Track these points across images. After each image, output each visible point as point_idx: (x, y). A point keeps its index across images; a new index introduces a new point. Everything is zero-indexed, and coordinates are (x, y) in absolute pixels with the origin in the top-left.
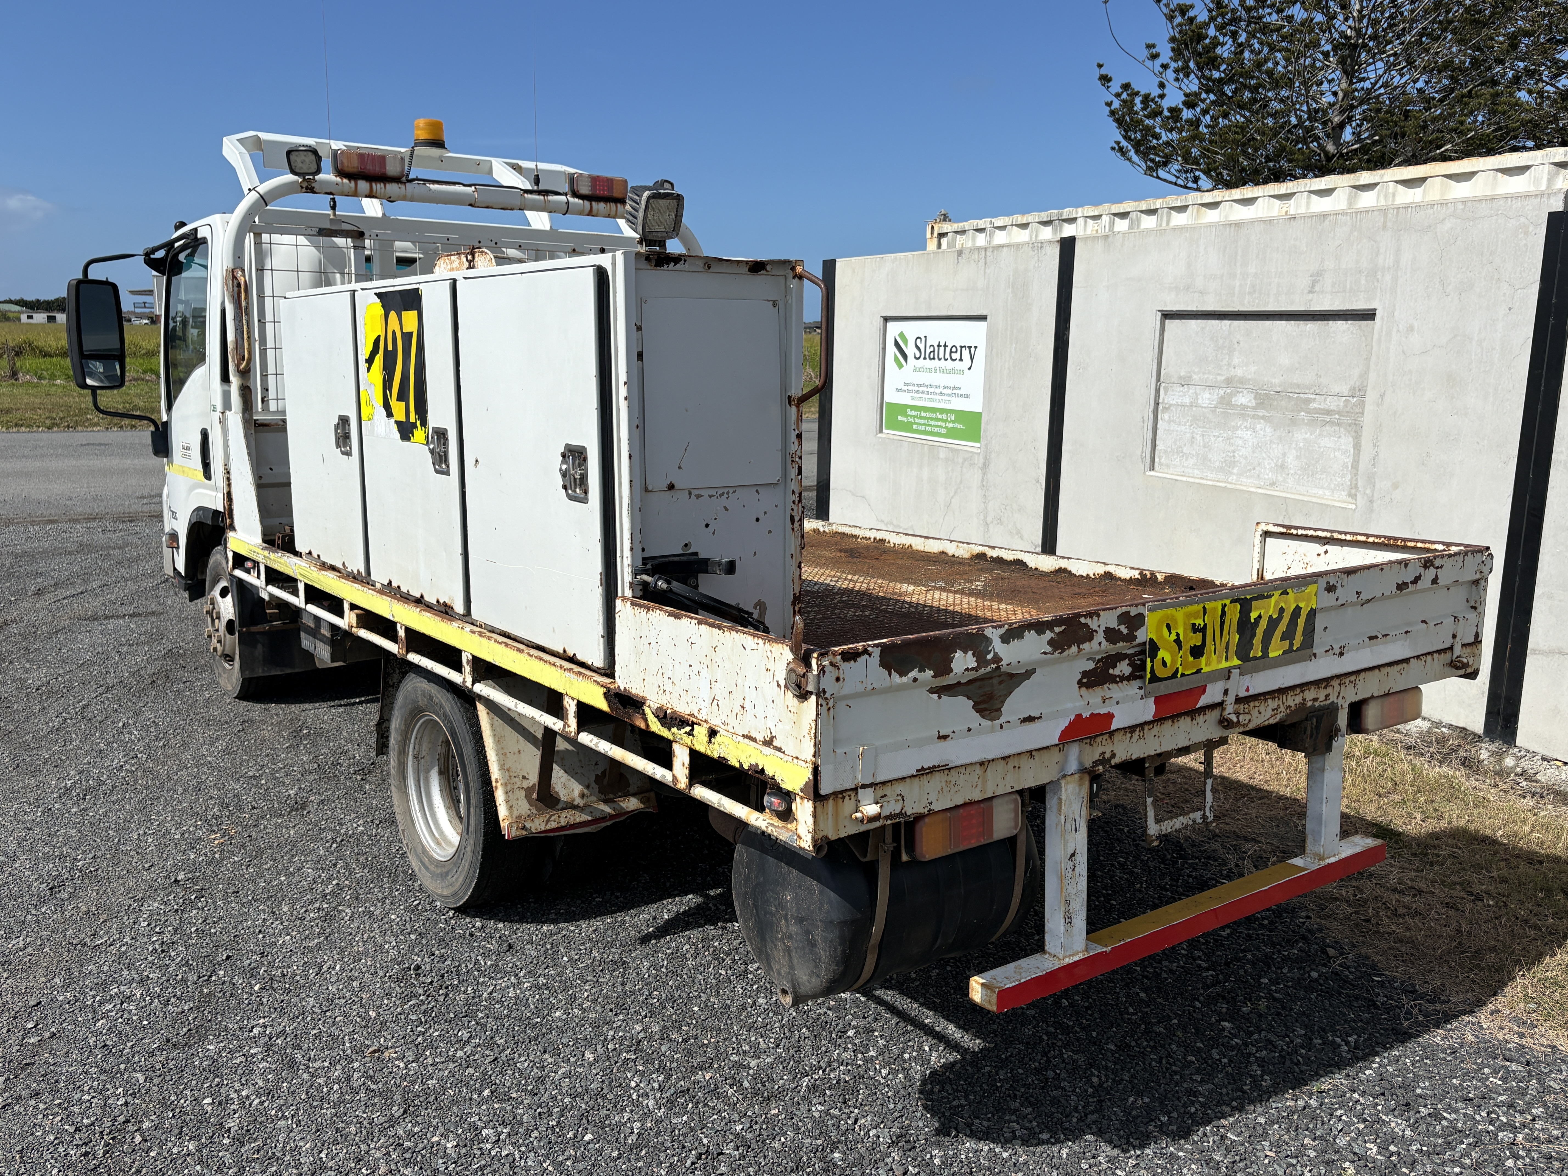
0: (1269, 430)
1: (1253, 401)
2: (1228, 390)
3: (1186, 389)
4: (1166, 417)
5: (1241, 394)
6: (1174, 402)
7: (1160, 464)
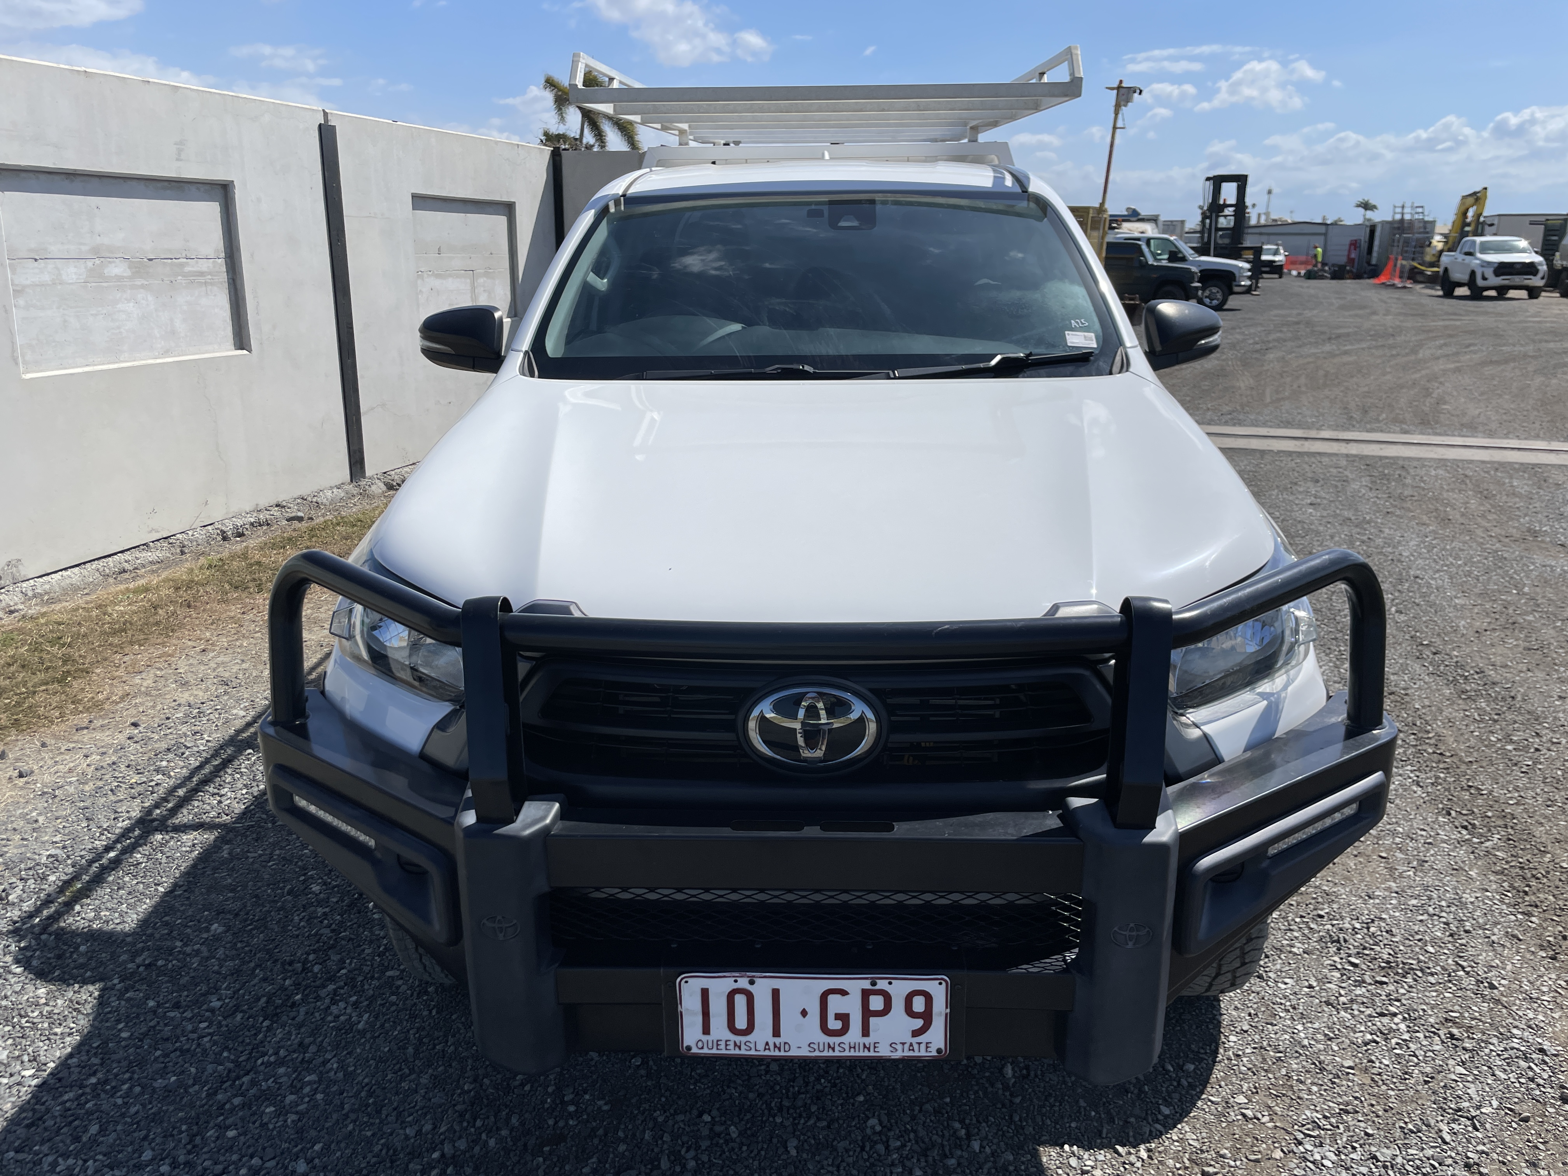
0: (150, 298)
1: (128, 270)
2: (97, 261)
3: (43, 265)
4: (21, 302)
5: (113, 265)
6: (28, 282)
7: (25, 362)
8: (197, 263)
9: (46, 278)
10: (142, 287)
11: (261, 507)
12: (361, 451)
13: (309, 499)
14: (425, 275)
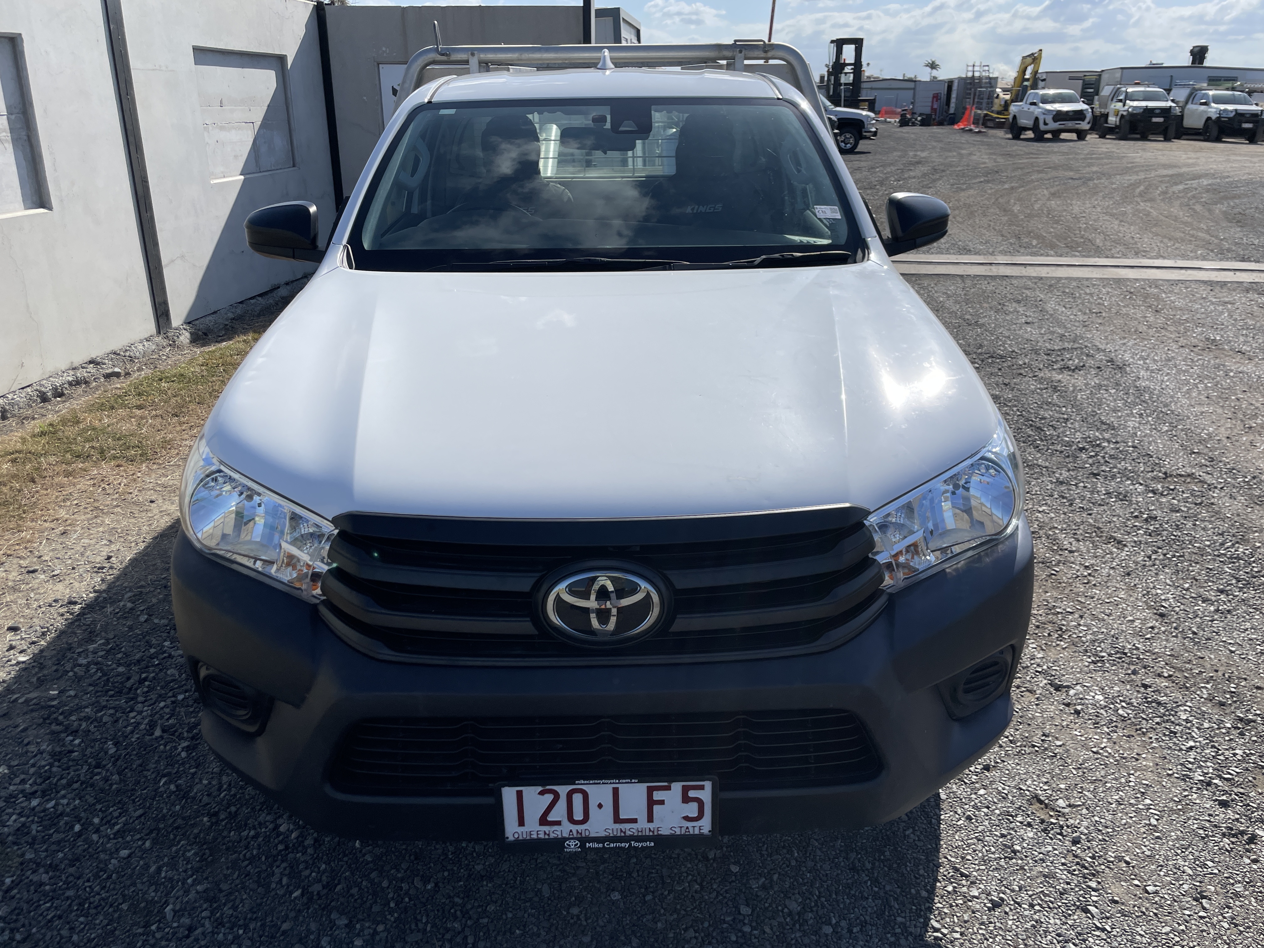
11: (76, 364)
12: (165, 303)
13: (122, 353)
14: (210, 128)
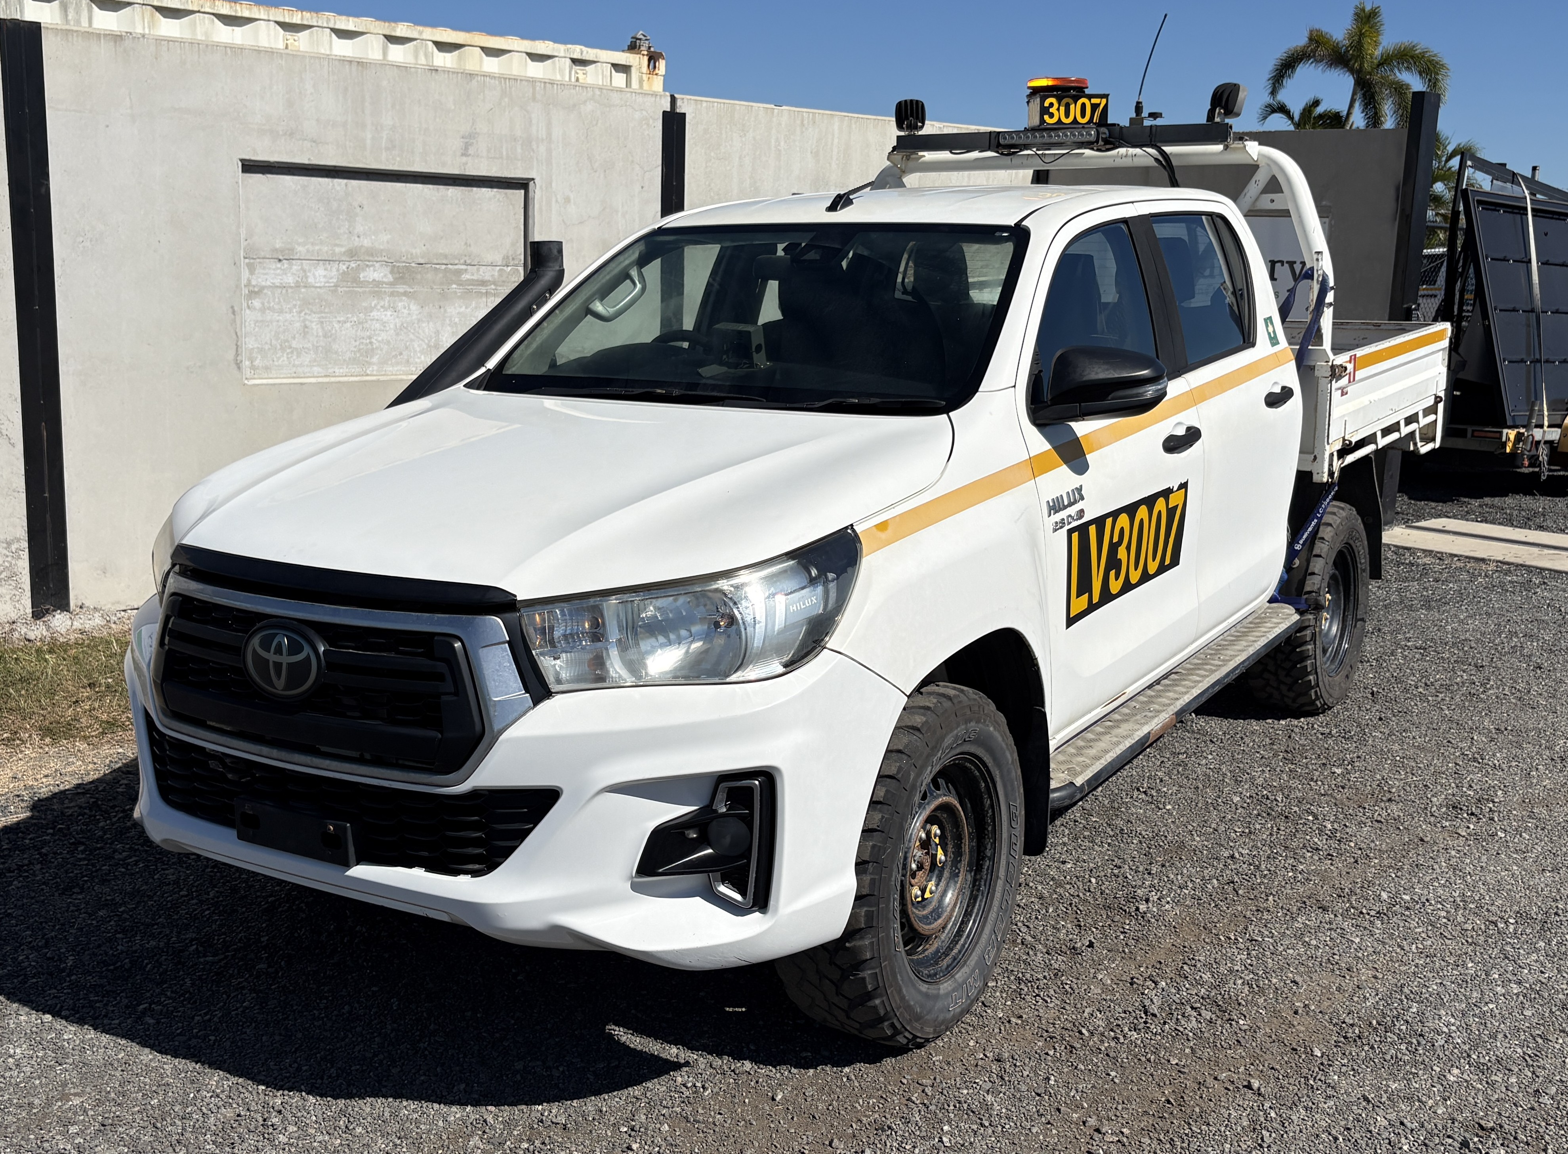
0: (414, 307)
1: (390, 276)
2: (353, 265)
3: (286, 266)
4: (257, 303)
5: (372, 269)
6: (268, 283)
7: (253, 367)
8: (478, 270)
9: (290, 280)
10: (405, 294)
